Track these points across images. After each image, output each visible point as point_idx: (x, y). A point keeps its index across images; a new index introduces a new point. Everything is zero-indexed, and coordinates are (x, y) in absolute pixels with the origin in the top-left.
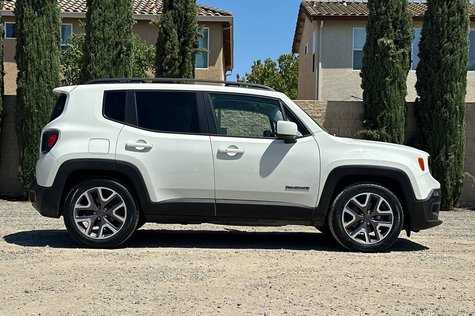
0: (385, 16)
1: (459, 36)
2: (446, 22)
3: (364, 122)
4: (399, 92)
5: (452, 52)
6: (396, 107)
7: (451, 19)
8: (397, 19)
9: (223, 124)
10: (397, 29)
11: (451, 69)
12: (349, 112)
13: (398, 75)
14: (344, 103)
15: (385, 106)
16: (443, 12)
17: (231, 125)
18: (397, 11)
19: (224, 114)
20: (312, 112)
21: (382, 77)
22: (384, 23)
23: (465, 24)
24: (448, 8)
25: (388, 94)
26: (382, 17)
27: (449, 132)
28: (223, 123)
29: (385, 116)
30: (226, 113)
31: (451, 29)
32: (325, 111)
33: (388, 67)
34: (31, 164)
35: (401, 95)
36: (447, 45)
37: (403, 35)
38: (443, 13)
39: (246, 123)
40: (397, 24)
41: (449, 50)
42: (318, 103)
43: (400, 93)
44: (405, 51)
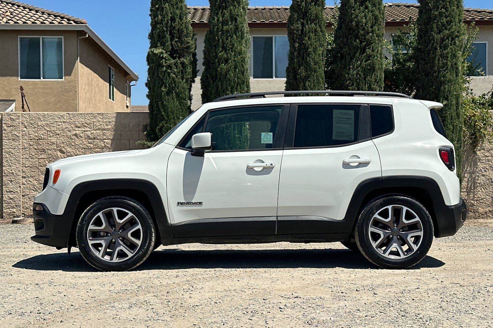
0: (161, 25)
1: (233, 45)
2: (220, 31)
3: (145, 133)
4: (178, 103)
5: (226, 61)
6: (176, 118)
7: (225, 28)
8: (174, 28)
9: (5, 139)
10: (175, 38)
11: (225, 78)
12: (139, 124)
13: (175, 85)
14: (134, 114)
15: (163, 117)
16: (218, 20)
17: (14, 139)
18: (173, 19)
19: (6, 128)
20: (101, 125)
21: (158, 87)
22: (160, 32)
23: (240, 33)
24: (222, 18)
25: (166, 105)
26: (158, 26)
27: (227, 142)
28: (6, 137)
29: (163, 127)
30: (9, 127)
31: (225, 38)
32: (114, 123)
33: (163, 77)
35: (181, 105)
36: (222, 54)
37: (181, 44)
38: (218, 22)
39: (31, 137)
40: (174, 33)
41: (224, 59)
42: (107, 114)
43: (180, 103)
44: (185, 60)
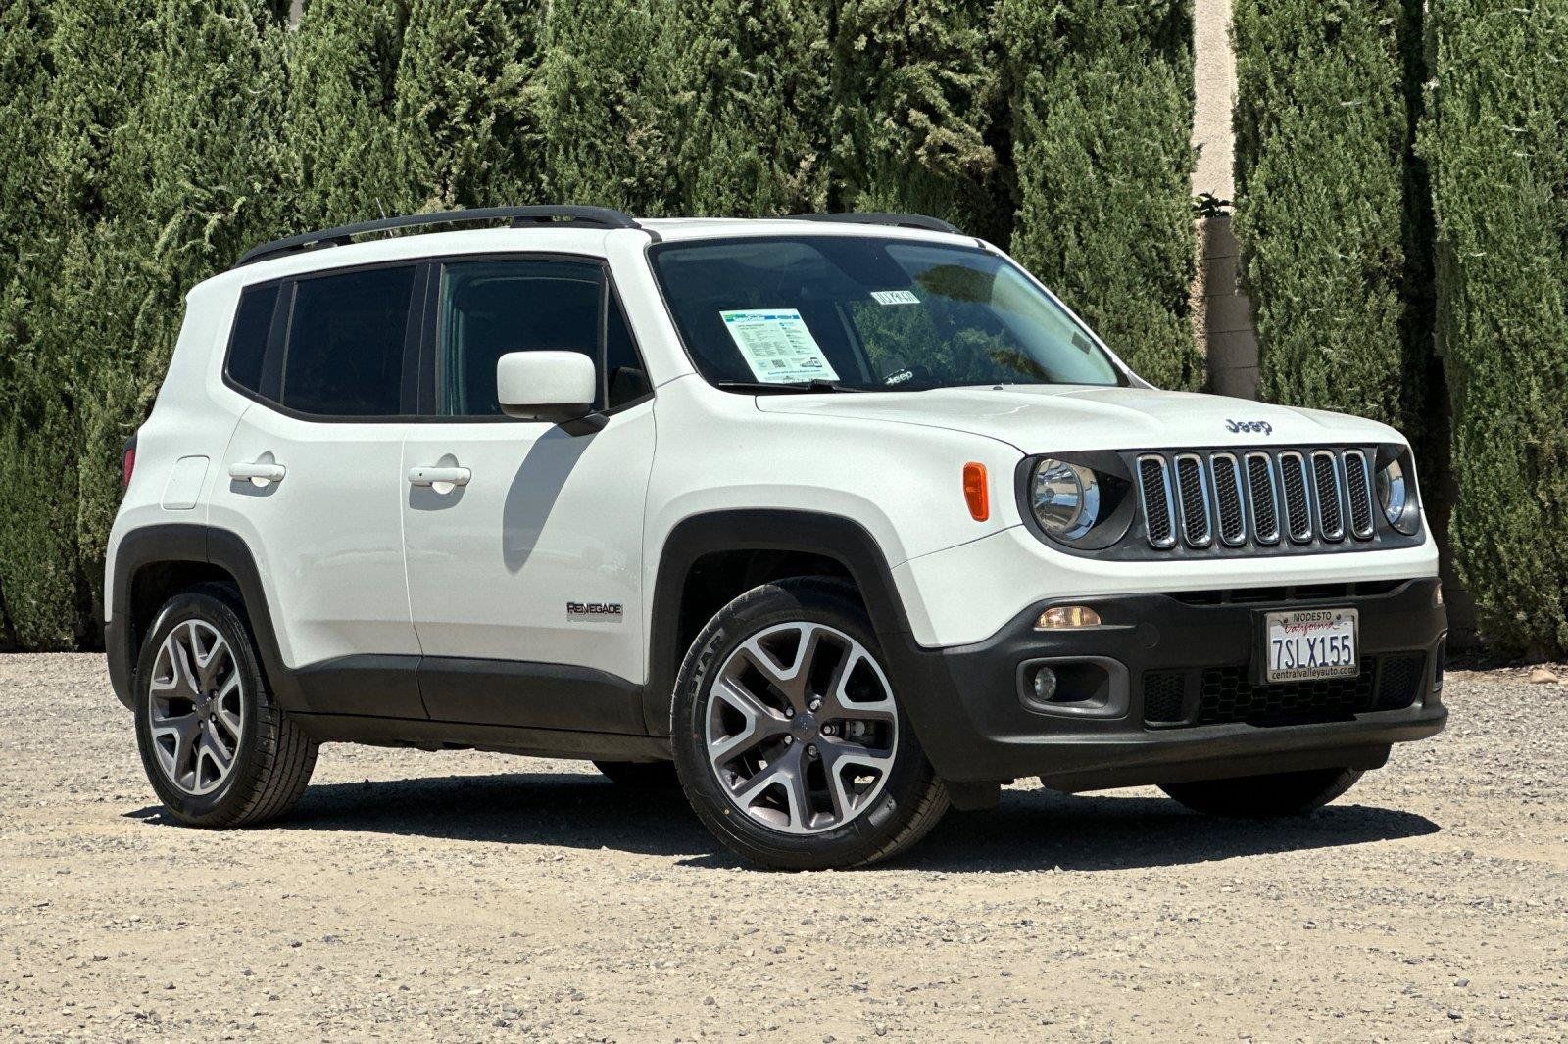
34: (1484, 500)
